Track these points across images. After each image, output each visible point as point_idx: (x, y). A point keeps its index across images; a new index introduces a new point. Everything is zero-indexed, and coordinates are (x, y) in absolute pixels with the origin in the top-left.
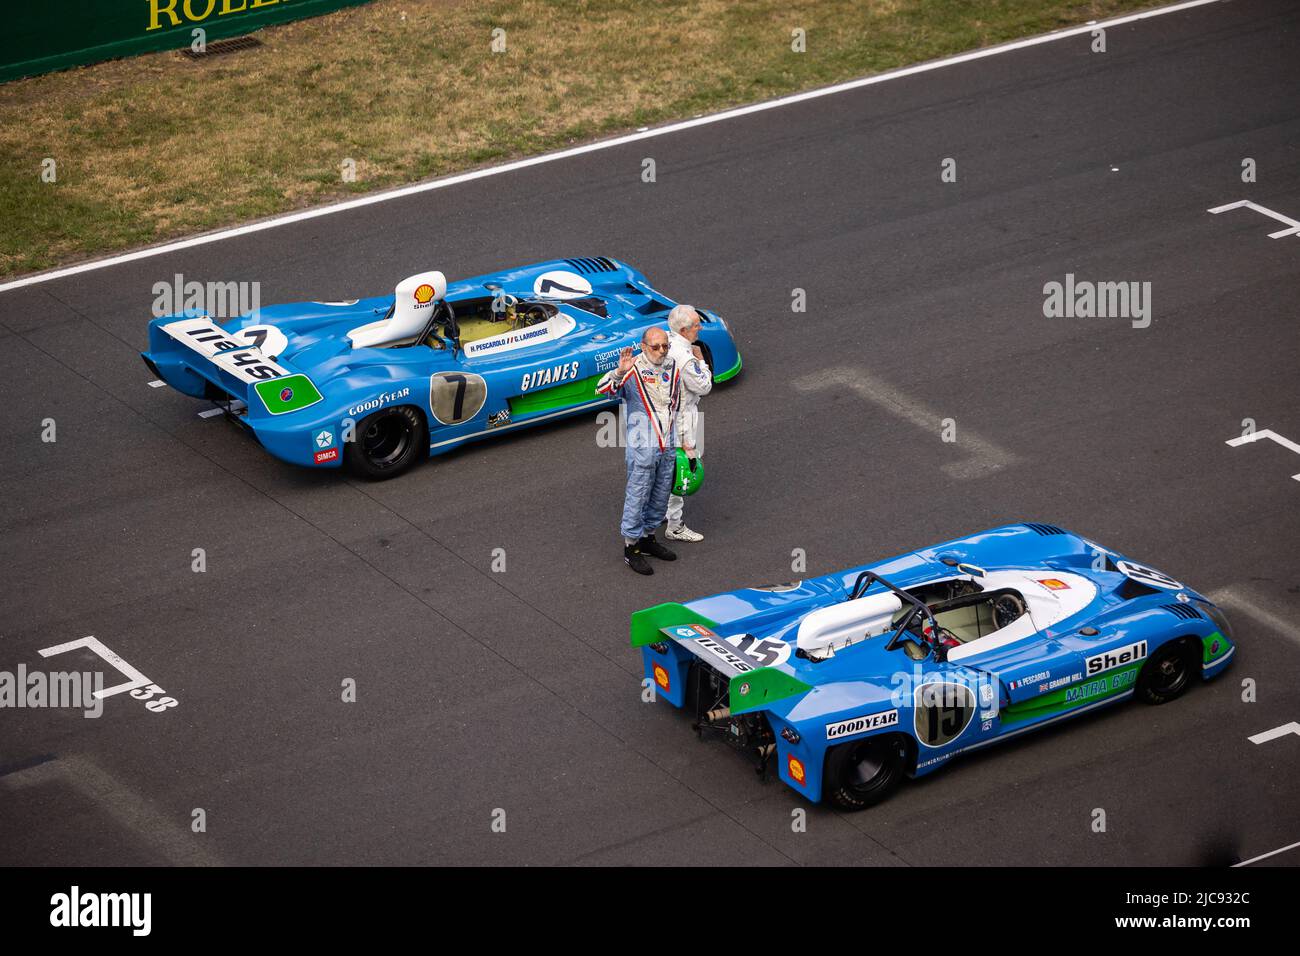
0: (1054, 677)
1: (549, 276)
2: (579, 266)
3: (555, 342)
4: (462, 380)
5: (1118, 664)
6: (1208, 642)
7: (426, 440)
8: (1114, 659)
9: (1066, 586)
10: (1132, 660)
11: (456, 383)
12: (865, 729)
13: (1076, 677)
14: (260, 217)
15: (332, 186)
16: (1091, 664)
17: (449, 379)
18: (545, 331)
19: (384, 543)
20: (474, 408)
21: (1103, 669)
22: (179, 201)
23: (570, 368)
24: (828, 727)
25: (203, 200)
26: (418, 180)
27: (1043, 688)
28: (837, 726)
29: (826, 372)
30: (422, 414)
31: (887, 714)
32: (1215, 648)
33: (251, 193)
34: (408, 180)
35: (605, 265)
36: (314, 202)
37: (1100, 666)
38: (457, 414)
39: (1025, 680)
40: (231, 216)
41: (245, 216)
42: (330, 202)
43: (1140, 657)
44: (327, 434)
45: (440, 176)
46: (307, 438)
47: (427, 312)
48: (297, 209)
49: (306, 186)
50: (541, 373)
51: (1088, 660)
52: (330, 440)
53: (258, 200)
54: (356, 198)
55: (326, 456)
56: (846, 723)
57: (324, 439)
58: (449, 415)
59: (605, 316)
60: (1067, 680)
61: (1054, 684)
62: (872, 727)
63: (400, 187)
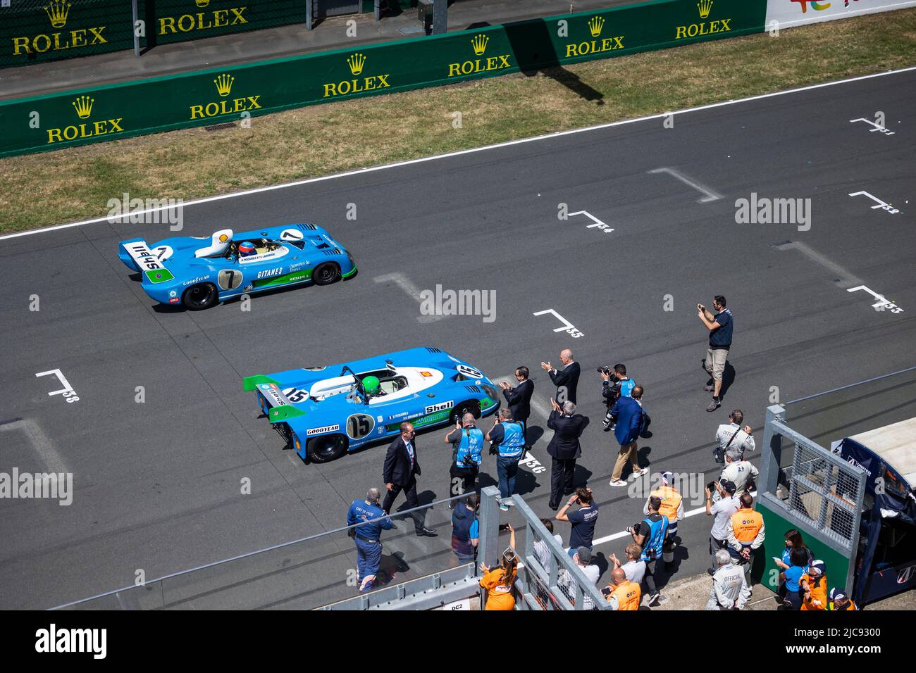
0: (410, 414)
1: (287, 231)
2: (300, 227)
3: (278, 259)
4: (232, 273)
5: (440, 409)
6: (482, 402)
7: (217, 296)
8: (438, 408)
9: (431, 375)
10: (447, 408)
11: (230, 274)
12: (324, 431)
13: (420, 414)
14: (204, 197)
15: (236, 185)
16: (428, 409)
17: (227, 272)
18: (274, 254)
19: (187, 336)
20: (238, 284)
21: (433, 411)
22: (176, 189)
23: (279, 271)
24: (308, 431)
25: (185, 189)
26: (270, 185)
27: (404, 419)
28: (312, 430)
29: (389, 275)
30: (215, 286)
31: (334, 426)
32: (486, 404)
33: (205, 187)
34: (267, 185)
35: (312, 227)
36: (227, 192)
37: (432, 410)
38: (230, 286)
39: (396, 415)
40: (193, 196)
41: (198, 197)
42: (233, 192)
43: (450, 407)
44: (174, 292)
45: (279, 184)
46: (166, 293)
47: (224, 245)
48: (219, 195)
49: (226, 185)
50: (266, 272)
51: (426, 408)
52: (175, 294)
53: (205, 190)
54: (243, 191)
55: (174, 300)
56: (316, 429)
57: (173, 294)
58: (227, 287)
59: (302, 249)
60: (416, 415)
61: (410, 417)
62: (327, 431)
63: (262, 187)
